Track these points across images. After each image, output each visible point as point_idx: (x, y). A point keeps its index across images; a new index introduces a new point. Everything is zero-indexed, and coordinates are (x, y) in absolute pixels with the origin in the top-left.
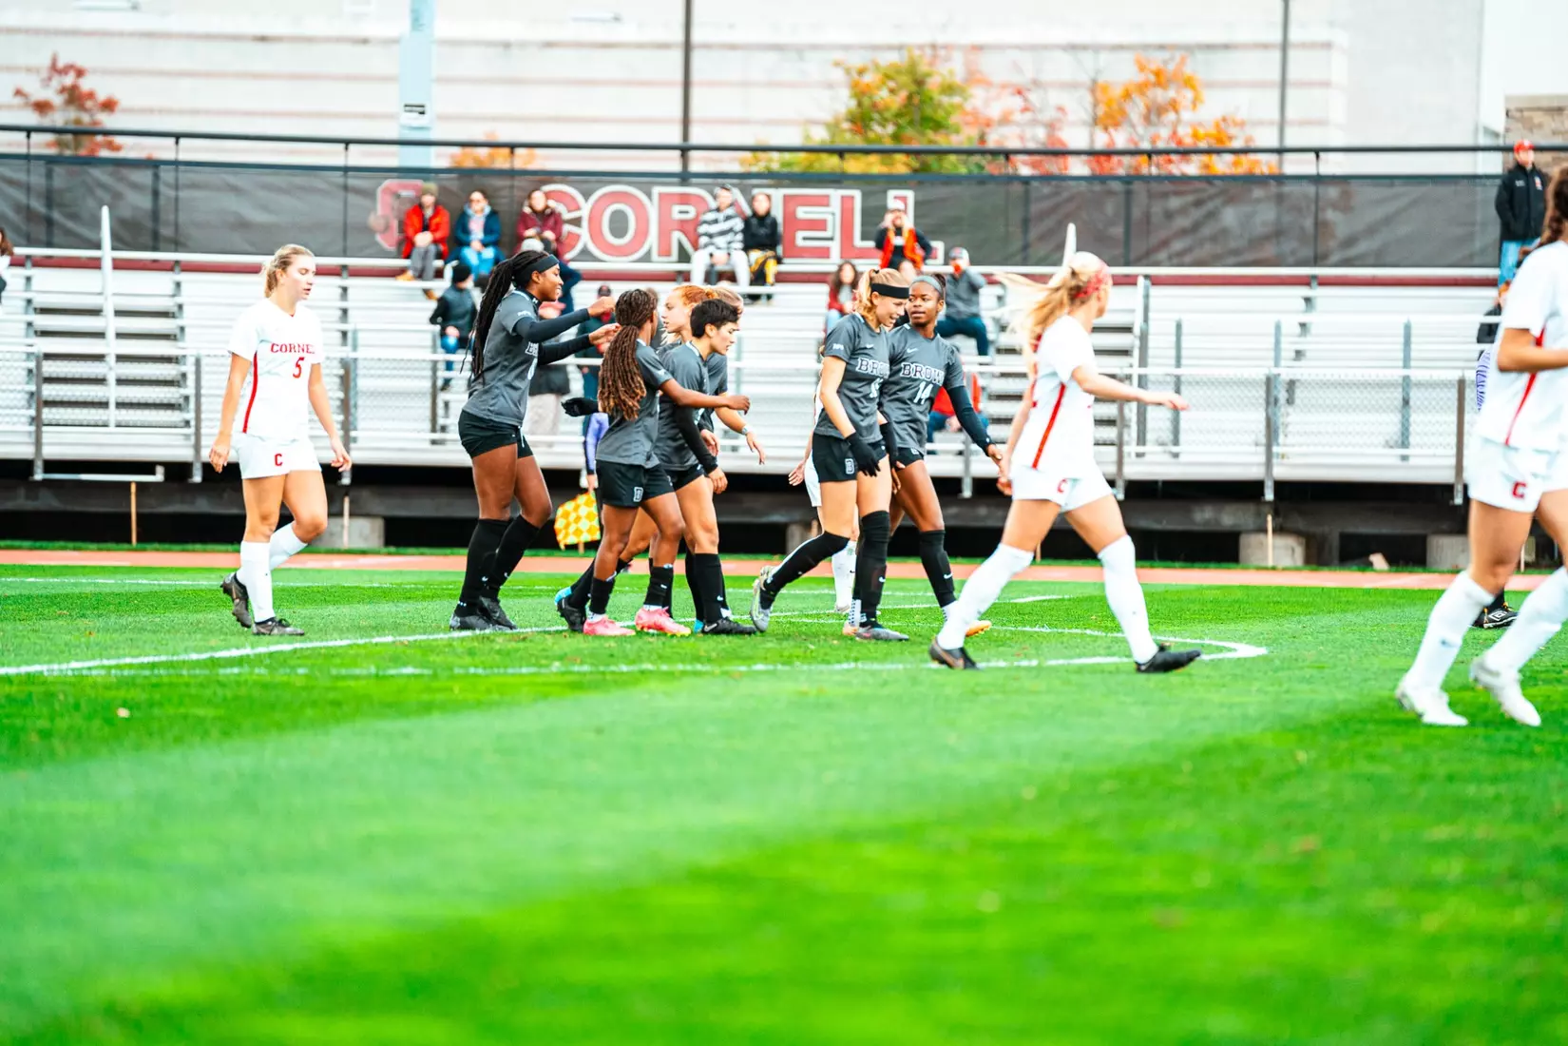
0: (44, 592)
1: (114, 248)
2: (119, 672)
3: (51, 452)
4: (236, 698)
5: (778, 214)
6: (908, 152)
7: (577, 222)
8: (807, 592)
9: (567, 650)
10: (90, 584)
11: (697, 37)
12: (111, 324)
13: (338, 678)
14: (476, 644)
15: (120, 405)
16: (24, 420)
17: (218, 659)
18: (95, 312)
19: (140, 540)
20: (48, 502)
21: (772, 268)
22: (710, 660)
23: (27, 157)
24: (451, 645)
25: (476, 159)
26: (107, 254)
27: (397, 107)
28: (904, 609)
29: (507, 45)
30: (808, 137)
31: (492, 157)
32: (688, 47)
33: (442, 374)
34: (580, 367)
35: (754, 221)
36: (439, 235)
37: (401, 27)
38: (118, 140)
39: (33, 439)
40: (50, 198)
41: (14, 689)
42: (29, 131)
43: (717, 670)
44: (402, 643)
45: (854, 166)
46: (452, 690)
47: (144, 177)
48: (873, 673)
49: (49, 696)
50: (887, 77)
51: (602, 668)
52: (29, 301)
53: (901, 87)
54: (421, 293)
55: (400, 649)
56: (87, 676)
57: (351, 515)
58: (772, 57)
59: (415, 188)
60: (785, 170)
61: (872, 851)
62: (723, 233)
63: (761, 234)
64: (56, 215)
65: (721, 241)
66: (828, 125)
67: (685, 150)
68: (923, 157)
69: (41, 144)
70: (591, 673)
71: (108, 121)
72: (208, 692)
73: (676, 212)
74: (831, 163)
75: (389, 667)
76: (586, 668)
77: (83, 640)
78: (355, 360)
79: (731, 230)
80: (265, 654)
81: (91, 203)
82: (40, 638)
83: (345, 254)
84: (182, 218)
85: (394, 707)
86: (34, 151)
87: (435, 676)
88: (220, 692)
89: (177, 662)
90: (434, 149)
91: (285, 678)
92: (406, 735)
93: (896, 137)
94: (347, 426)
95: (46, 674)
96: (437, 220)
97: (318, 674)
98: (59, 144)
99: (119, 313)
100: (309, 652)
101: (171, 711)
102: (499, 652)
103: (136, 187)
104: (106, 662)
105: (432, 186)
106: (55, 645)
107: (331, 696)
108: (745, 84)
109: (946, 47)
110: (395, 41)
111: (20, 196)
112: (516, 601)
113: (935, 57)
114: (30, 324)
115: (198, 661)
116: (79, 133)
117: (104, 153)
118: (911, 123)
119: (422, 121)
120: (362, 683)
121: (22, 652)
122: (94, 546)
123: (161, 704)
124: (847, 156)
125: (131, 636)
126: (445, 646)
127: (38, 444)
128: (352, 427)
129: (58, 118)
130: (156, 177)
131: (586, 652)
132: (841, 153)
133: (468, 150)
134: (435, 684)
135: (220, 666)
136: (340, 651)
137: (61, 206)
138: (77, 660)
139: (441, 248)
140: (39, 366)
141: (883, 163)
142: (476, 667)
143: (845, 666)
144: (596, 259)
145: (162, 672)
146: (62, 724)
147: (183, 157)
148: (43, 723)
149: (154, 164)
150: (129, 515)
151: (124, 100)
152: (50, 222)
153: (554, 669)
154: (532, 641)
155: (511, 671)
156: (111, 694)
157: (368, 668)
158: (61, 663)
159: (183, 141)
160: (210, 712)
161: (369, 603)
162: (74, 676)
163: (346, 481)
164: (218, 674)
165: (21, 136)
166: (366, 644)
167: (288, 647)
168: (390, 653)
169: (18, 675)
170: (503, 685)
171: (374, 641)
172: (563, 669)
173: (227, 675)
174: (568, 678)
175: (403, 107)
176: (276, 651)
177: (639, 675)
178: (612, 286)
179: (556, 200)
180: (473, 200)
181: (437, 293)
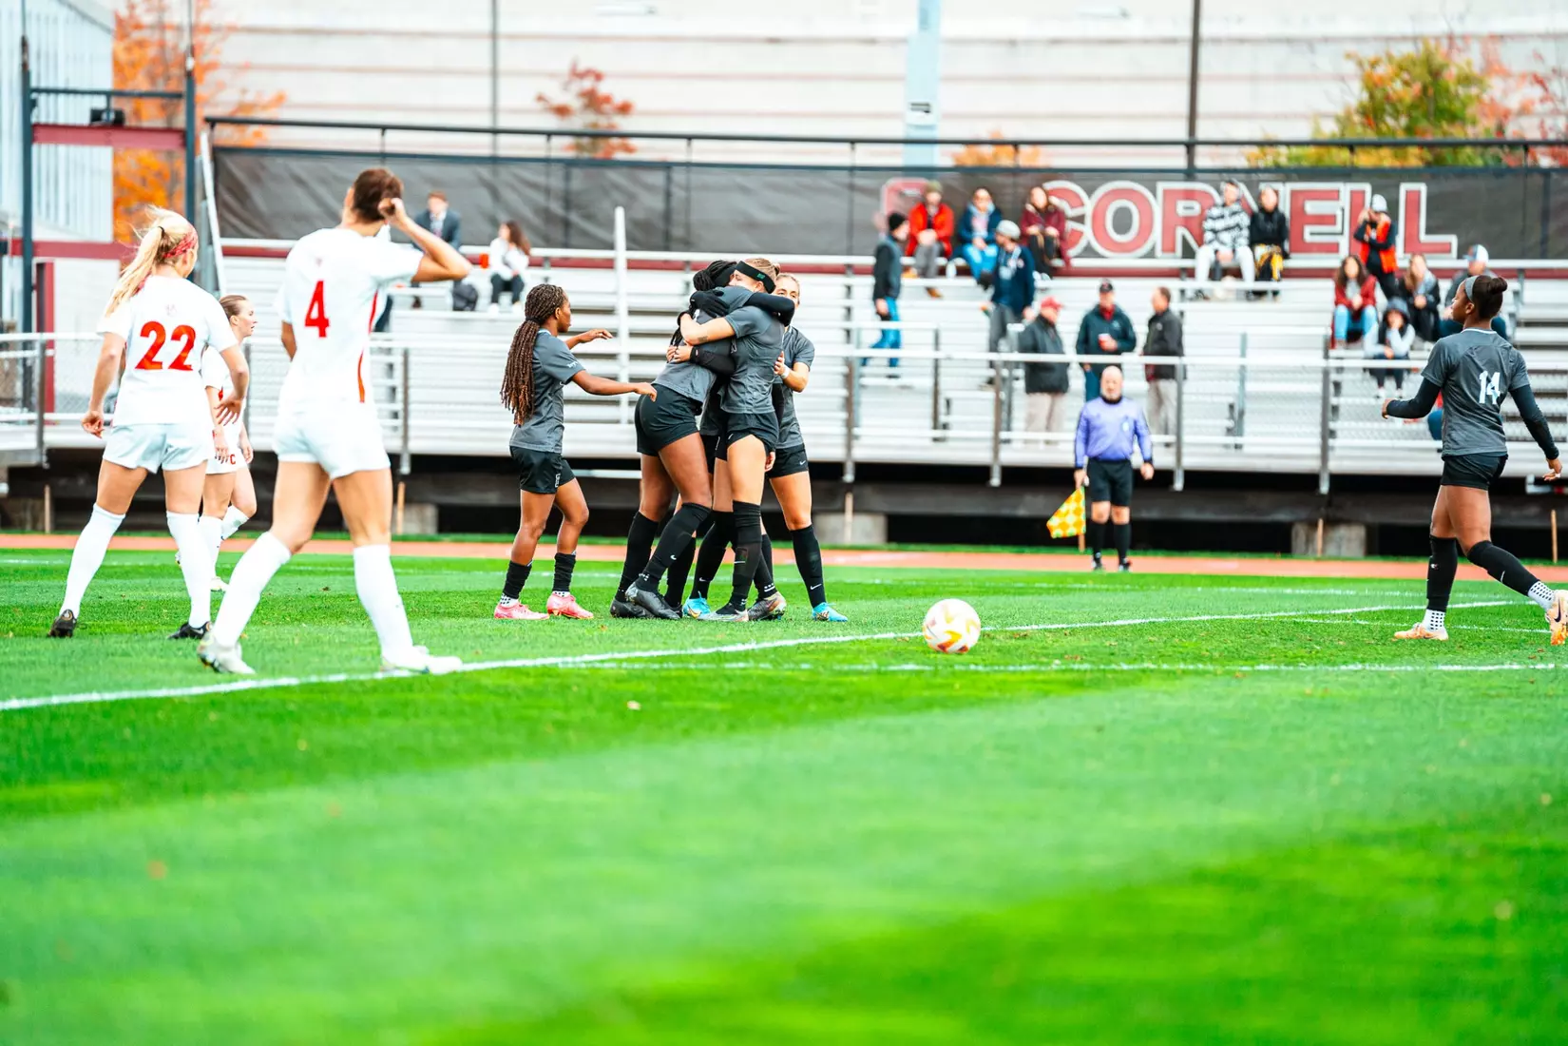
1: (629, 249)
2: (630, 666)
4: (743, 692)
5: (1285, 209)
6: (1421, 145)
7: (1080, 219)
8: (1312, 592)
9: (1068, 648)
10: (602, 579)
11: (1206, 30)
12: (624, 323)
13: (841, 673)
17: (725, 653)
18: (609, 312)
21: (1278, 264)
22: (1212, 659)
23: (547, 161)
25: (980, 158)
26: (621, 254)
27: (902, 105)
28: (1413, 611)
29: (1012, 43)
30: (1317, 130)
31: (996, 156)
32: (1196, 42)
33: (944, 371)
34: (1082, 365)
35: (1262, 217)
36: (943, 233)
37: (908, 26)
38: (634, 142)
40: (568, 201)
41: (530, 681)
42: (549, 134)
43: (1219, 669)
44: (903, 639)
45: (1364, 159)
46: (952, 686)
47: (657, 178)
48: (1380, 675)
49: (564, 689)
50: (1401, 68)
51: (1102, 667)
53: (1414, 80)
55: (902, 646)
56: (599, 669)
57: (854, 511)
58: (1282, 51)
59: (917, 186)
60: (1293, 164)
61: (1378, 854)
62: (1228, 229)
63: (1268, 228)
64: (574, 217)
65: (1226, 237)
66: (1338, 119)
67: (1190, 146)
68: (1438, 150)
69: (561, 148)
70: (1092, 671)
71: (624, 124)
72: (715, 686)
73: (1182, 208)
74: (1342, 156)
75: (890, 664)
76: (1086, 666)
77: (595, 633)
79: (1238, 226)
80: (770, 649)
81: (607, 204)
82: (555, 631)
83: (850, 252)
84: (694, 218)
85: (896, 703)
86: (555, 154)
87: (935, 673)
88: (727, 686)
89: (687, 655)
90: (938, 148)
91: (789, 673)
92: (908, 730)
93: (1409, 130)
94: (850, 424)
95: (560, 666)
96: (941, 218)
97: (821, 669)
98: (579, 147)
99: (632, 313)
100: (812, 647)
101: (679, 704)
102: (999, 650)
103: (650, 188)
104: (617, 655)
105: (936, 184)
106: (569, 638)
107: (834, 691)
108: (1254, 78)
109: (1465, 38)
110: (903, 41)
111: (540, 198)
112: (1017, 598)
113: (1451, 46)
115: (705, 656)
116: (596, 136)
117: (621, 156)
118: (1426, 116)
119: (927, 119)
120: (865, 678)
121: (538, 645)
123: (669, 698)
124: (1358, 150)
125: (642, 629)
128: (855, 424)
129: (578, 122)
130: (669, 179)
131: (1086, 650)
132: (1351, 147)
133: (974, 149)
134: (936, 681)
135: (727, 661)
136: (842, 647)
137: (579, 207)
138: (590, 654)
139: (945, 246)
141: (1396, 156)
142: (976, 664)
143: (1351, 667)
144: (1097, 255)
145: (671, 665)
146: (576, 716)
147: (696, 158)
148: (559, 715)
149: (667, 166)
151: (639, 103)
152: (567, 224)
153: (1054, 667)
154: (1031, 639)
155: (1011, 668)
156: (622, 687)
157: (869, 664)
158: (575, 655)
159: (696, 143)
160: (717, 706)
161: (871, 599)
162: (587, 668)
163: (849, 477)
164: (724, 669)
165: (541, 140)
166: (867, 640)
167: (790, 643)
168: (892, 649)
169: (535, 667)
170: (1004, 682)
171: (876, 637)
172: (1064, 667)
173: (733, 669)
174: (1068, 676)
175: (911, 107)
176: (781, 647)
177: (1140, 674)
178: (1115, 282)
179: (1059, 197)
180: (977, 198)
181: (940, 291)
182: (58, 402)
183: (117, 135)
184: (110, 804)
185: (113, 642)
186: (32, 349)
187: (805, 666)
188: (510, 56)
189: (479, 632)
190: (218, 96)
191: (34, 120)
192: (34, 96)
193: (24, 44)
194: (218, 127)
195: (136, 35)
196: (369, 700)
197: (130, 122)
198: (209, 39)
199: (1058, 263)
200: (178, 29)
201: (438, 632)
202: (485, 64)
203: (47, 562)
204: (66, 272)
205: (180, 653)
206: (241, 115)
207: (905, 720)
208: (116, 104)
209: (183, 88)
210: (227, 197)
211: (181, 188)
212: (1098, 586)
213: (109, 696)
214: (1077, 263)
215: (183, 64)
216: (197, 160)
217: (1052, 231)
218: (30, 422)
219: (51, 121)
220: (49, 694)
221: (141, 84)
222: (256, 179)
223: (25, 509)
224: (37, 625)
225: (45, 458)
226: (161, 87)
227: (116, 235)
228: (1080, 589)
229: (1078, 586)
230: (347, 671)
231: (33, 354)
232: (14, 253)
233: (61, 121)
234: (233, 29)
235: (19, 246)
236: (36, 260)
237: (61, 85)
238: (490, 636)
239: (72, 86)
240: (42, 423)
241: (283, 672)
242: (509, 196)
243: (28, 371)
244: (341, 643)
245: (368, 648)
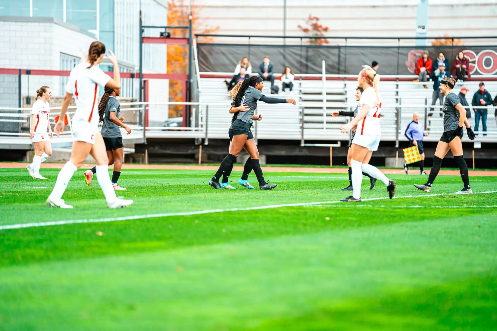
0: (304, 181)
1: (326, 74)
2: (326, 206)
3: (306, 137)
4: (362, 214)
7: (474, 62)
9: (469, 200)
10: (317, 178)
12: (324, 97)
13: (394, 208)
14: (439, 198)
15: (327, 123)
16: (299, 127)
18: (320, 94)
19: (333, 164)
20: (305, 153)
23: (301, 46)
24: (431, 199)
25: (441, 43)
26: (324, 75)
27: (415, 27)
29: (452, 6)
31: (446, 42)
33: (429, 112)
34: (474, 109)
36: (428, 68)
38: (329, 40)
39: (301, 133)
40: (307, 59)
41: (295, 211)
42: (301, 38)
44: (415, 198)
46: (431, 213)
47: (336, 51)
49: (306, 213)
51: (480, 207)
52: (300, 91)
54: (423, 86)
55: (415, 200)
56: (317, 207)
57: (399, 157)
59: (421, 53)
64: (309, 64)
69: (305, 42)
70: (477, 208)
71: (326, 34)
72: (353, 212)
75: (410, 206)
76: (475, 206)
77: (316, 195)
78: (400, 108)
80: (371, 200)
81: (320, 60)
82: (303, 195)
83: (398, 74)
84: (347, 64)
85: (412, 218)
86: (303, 44)
87: (425, 208)
90: (427, 40)
91: (377, 208)
92: (416, 227)
94: (397, 129)
95: (304, 206)
96: (428, 63)
97: (388, 207)
98: (311, 42)
99: (327, 94)
100: (385, 200)
101: (342, 218)
102: (446, 201)
103: (333, 54)
104: (322, 203)
105: (427, 51)
106: (307, 197)
107: (392, 214)
110: (416, 6)
111: (298, 58)
112: (452, 184)
114: (300, 98)
116: (317, 38)
117: (324, 44)
119: (424, 31)
120: (402, 210)
121: (297, 199)
122: (319, 166)
123: (339, 216)
125: (330, 194)
126: (428, 199)
127: (303, 135)
128: (399, 129)
129: (311, 34)
130: (339, 51)
131: (475, 201)
133: (439, 40)
134: (426, 211)
136: (395, 200)
137: (311, 61)
138: (314, 202)
139: (429, 72)
140: (303, 111)
142: (438, 206)
144: (480, 74)
145: (340, 206)
147: (348, 45)
148: (304, 221)
149: (339, 47)
150: (329, 157)
151: (330, 27)
152: (307, 66)
153: (464, 206)
154: (457, 197)
155: (450, 207)
156: (324, 212)
157: (404, 206)
158: (309, 203)
159: (348, 40)
160: (354, 219)
161: (404, 185)
162: (313, 207)
163: (397, 146)
164: (357, 207)
165: (299, 40)
166: (403, 198)
167: (378, 199)
168: (411, 201)
169: (296, 206)
170: (448, 211)
171: (406, 197)
172: (467, 207)
173: (359, 207)
174: (469, 209)
175: (418, 27)
176: (375, 200)
177: (493, 209)
178: (485, 82)
179: (467, 55)
180: (440, 56)
181: (428, 86)
182: (150, 124)
183: (168, 40)
184: (165, 248)
185: (166, 198)
186: (142, 107)
187: (383, 206)
188: (290, 13)
189: (279, 195)
190: (199, 28)
191: (143, 36)
192: (143, 28)
193: (140, 12)
194: (199, 37)
195: (174, 9)
196: (245, 216)
197: (172, 36)
198: (196, 10)
199: (466, 76)
200: (187, 7)
201: (266, 195)
202: (282, 16)
203: (146, 173)
204: (152, 83)
205: (187, 202)
206: (206, 34)
207: (415, 224)
208: (168, 30)
209: (188, 25)
210: (201, 59)
211: (187, 56)
212: (479, 181)
213: (165, 215)
214: (472, 76)
215: (188, 17)
216: (192, 48)
217: (464, 66)
218: (141, 130)
219: (148, 36)
220: (147, 214)
221: (175, 24)
222: (211, 54)
223: (140, 156)
224: (143, 193)
225: (146, 141)
226: (182, 25)
227: (168, 72)
228: (473, 182)
229: (473, 180)
230: (238, 207)
231: (142, 109)
232: (137, 78)
233: (152, 36)
234: (204, 7)
235: (138, 75)
236: (143, 79)
237: (151, 25)
238: (282, 196)
239: (155, 25)
240: (145, 130)
241: (218, 208)
242: (288, 57)
243: (141, 114)
244: (236, 198)
245: (245, 200)
